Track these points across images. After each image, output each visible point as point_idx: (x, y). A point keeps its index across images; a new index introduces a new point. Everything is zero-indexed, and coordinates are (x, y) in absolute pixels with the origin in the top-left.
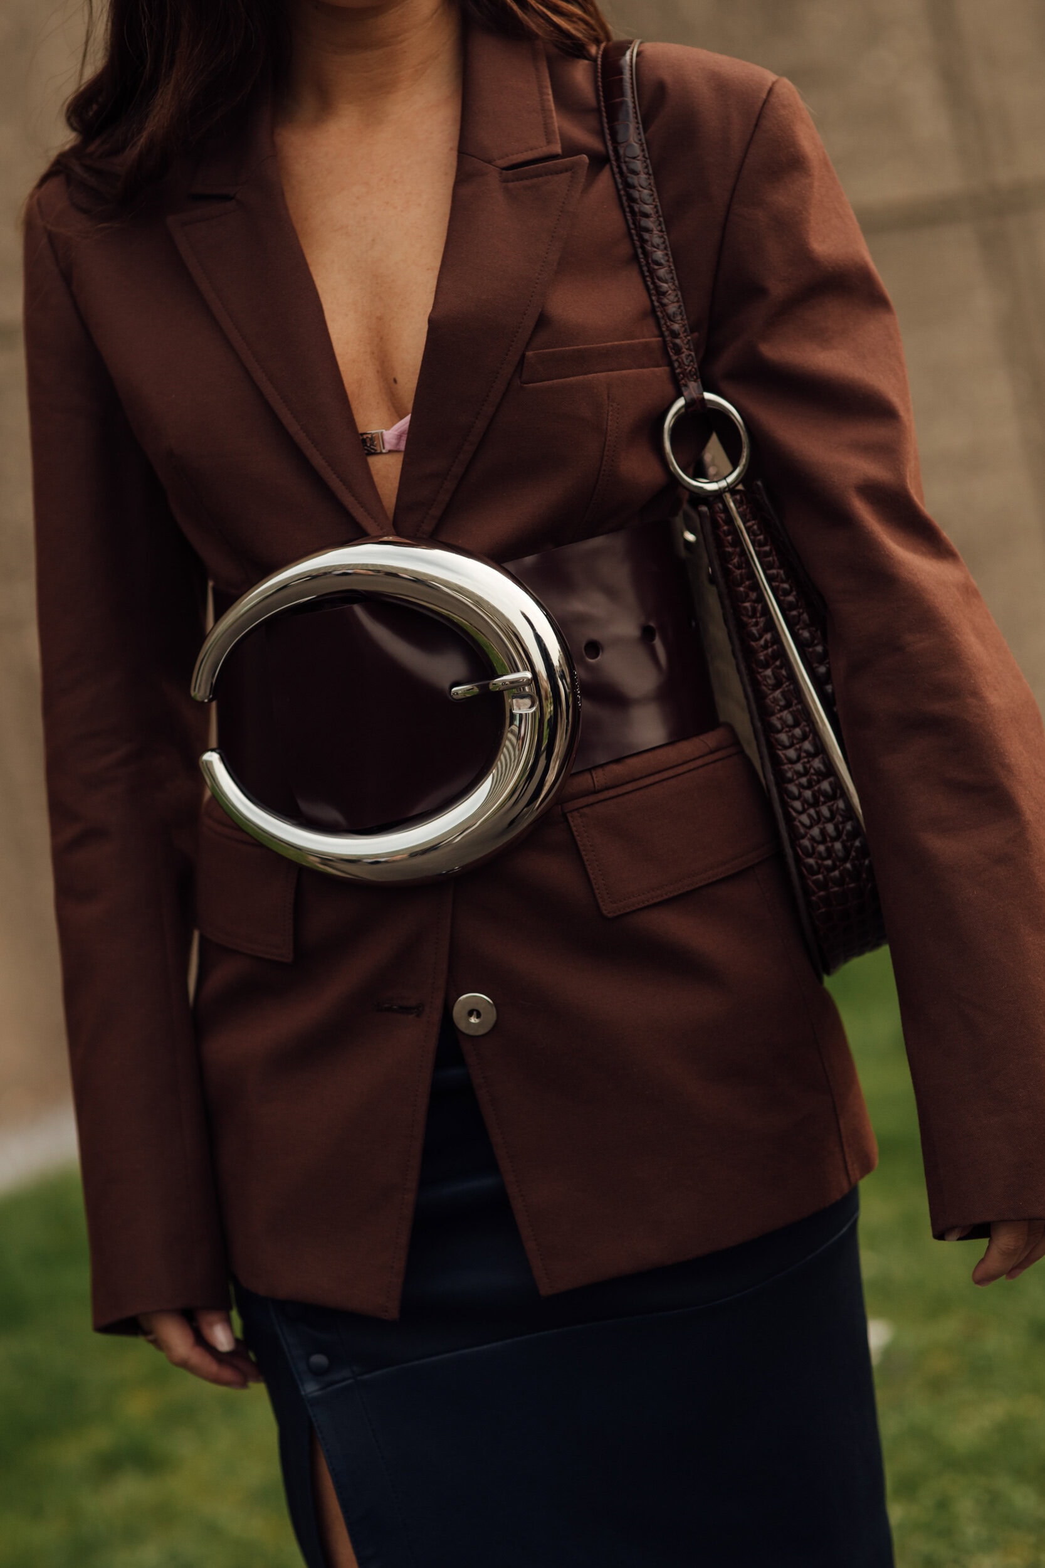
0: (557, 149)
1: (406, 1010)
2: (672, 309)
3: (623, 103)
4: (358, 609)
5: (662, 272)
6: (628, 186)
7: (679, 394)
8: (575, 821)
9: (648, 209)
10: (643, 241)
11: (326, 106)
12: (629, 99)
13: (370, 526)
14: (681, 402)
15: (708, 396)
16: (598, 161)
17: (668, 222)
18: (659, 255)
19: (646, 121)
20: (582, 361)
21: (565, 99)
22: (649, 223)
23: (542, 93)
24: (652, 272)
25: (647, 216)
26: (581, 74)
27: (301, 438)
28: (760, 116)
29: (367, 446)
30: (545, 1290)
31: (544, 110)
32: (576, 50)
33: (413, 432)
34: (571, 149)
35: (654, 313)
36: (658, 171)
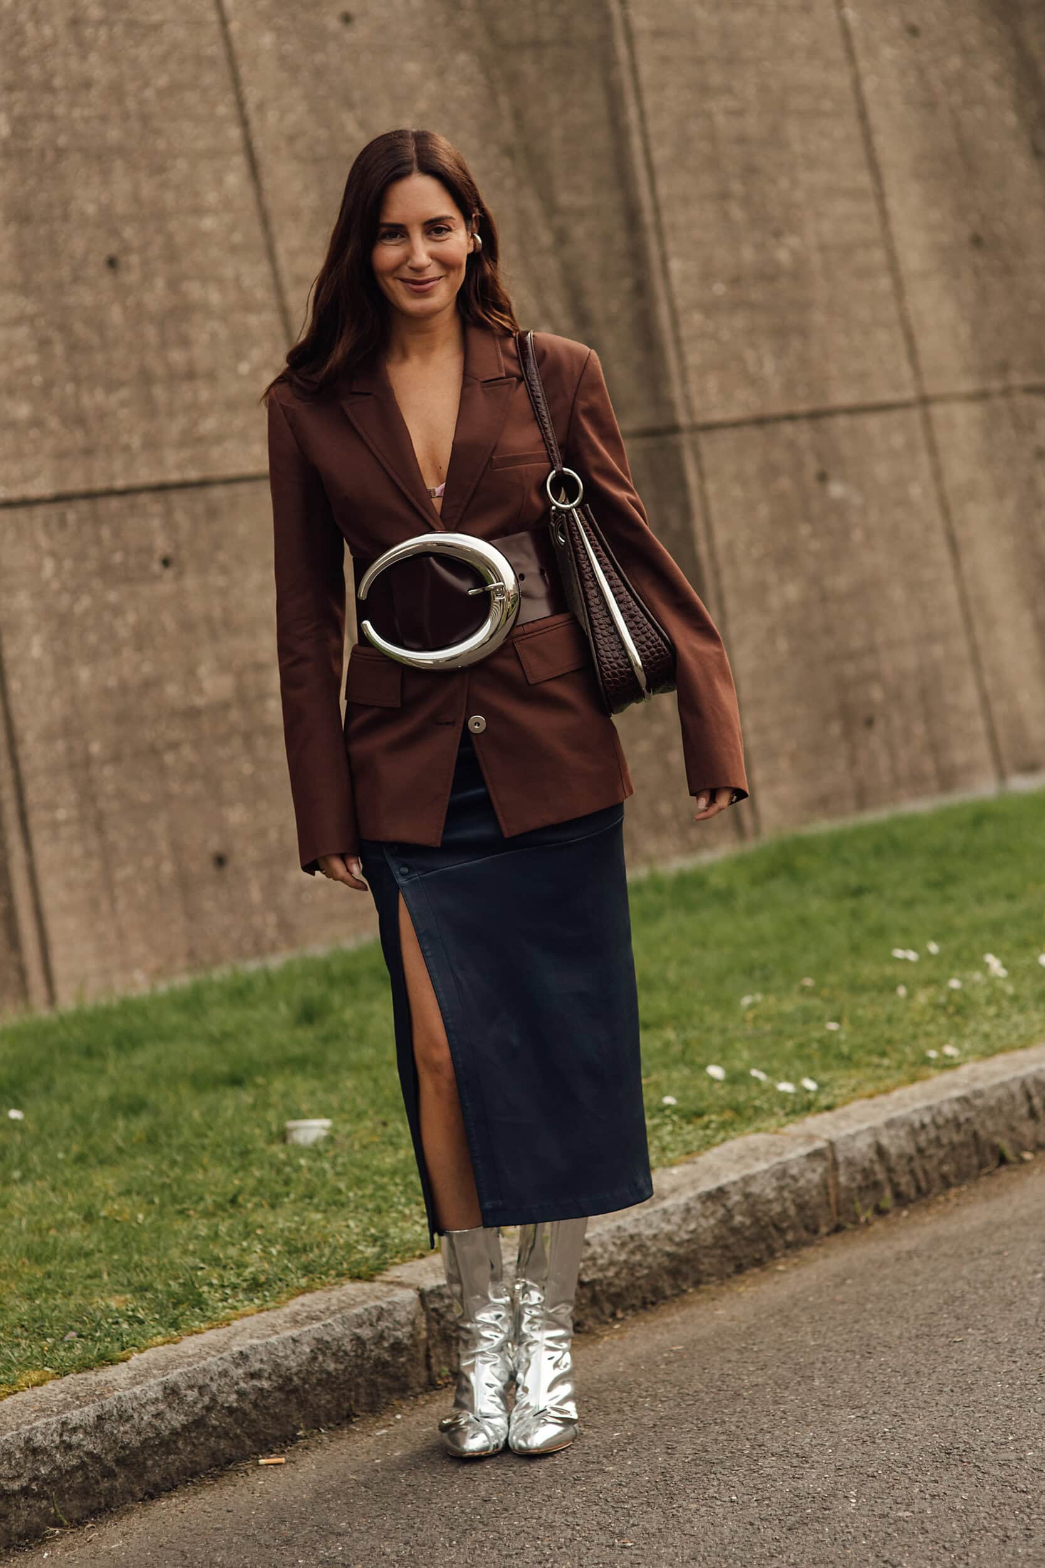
0: (504, 375)
1: (447, 724)
2: (550, 435)
3: (528, 353)
4: (431, 559)
5: (546, 420)
6: (531, 385)
7: (553, 469)
8: (517, 646)
9: (540, 394)
10: (537, 407)
11: (405, 356)
12: (530, 351)
13: (435, 526)
14: (554, 472)
15: (565, 469)
16: (521, 379)
17: (550, 404)
18: (544, 413)
19: (539, 363)
20: (516, 460)
21: (506, 353)
22: (540, 400)
23: (497, 349)
24: (541, 420)
25: (539, 397)
26: (511, 344)
27: (406, 491)
28: (586, 364)
29: (430, 494)
30: (506, 835)
31: (498, 359)
32: (508, 334)
33: (446, 489)
34: (509, 375)
35: (545, 440)
36: (545, 384)
